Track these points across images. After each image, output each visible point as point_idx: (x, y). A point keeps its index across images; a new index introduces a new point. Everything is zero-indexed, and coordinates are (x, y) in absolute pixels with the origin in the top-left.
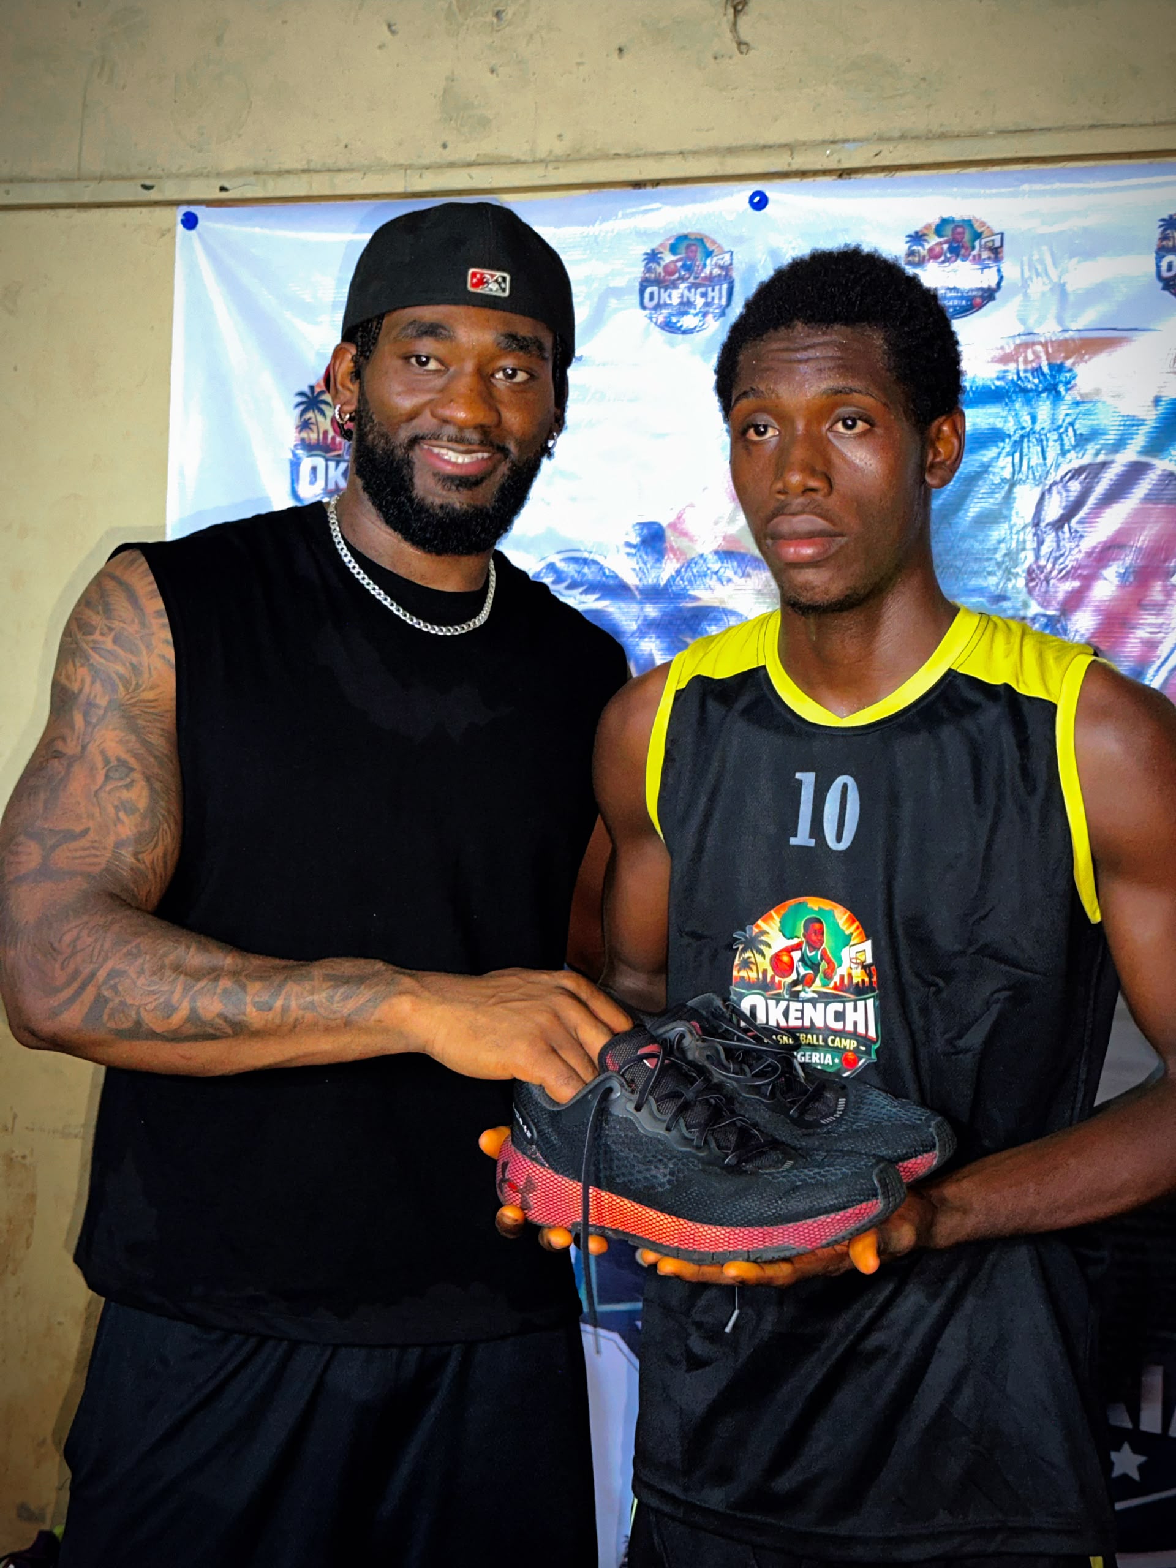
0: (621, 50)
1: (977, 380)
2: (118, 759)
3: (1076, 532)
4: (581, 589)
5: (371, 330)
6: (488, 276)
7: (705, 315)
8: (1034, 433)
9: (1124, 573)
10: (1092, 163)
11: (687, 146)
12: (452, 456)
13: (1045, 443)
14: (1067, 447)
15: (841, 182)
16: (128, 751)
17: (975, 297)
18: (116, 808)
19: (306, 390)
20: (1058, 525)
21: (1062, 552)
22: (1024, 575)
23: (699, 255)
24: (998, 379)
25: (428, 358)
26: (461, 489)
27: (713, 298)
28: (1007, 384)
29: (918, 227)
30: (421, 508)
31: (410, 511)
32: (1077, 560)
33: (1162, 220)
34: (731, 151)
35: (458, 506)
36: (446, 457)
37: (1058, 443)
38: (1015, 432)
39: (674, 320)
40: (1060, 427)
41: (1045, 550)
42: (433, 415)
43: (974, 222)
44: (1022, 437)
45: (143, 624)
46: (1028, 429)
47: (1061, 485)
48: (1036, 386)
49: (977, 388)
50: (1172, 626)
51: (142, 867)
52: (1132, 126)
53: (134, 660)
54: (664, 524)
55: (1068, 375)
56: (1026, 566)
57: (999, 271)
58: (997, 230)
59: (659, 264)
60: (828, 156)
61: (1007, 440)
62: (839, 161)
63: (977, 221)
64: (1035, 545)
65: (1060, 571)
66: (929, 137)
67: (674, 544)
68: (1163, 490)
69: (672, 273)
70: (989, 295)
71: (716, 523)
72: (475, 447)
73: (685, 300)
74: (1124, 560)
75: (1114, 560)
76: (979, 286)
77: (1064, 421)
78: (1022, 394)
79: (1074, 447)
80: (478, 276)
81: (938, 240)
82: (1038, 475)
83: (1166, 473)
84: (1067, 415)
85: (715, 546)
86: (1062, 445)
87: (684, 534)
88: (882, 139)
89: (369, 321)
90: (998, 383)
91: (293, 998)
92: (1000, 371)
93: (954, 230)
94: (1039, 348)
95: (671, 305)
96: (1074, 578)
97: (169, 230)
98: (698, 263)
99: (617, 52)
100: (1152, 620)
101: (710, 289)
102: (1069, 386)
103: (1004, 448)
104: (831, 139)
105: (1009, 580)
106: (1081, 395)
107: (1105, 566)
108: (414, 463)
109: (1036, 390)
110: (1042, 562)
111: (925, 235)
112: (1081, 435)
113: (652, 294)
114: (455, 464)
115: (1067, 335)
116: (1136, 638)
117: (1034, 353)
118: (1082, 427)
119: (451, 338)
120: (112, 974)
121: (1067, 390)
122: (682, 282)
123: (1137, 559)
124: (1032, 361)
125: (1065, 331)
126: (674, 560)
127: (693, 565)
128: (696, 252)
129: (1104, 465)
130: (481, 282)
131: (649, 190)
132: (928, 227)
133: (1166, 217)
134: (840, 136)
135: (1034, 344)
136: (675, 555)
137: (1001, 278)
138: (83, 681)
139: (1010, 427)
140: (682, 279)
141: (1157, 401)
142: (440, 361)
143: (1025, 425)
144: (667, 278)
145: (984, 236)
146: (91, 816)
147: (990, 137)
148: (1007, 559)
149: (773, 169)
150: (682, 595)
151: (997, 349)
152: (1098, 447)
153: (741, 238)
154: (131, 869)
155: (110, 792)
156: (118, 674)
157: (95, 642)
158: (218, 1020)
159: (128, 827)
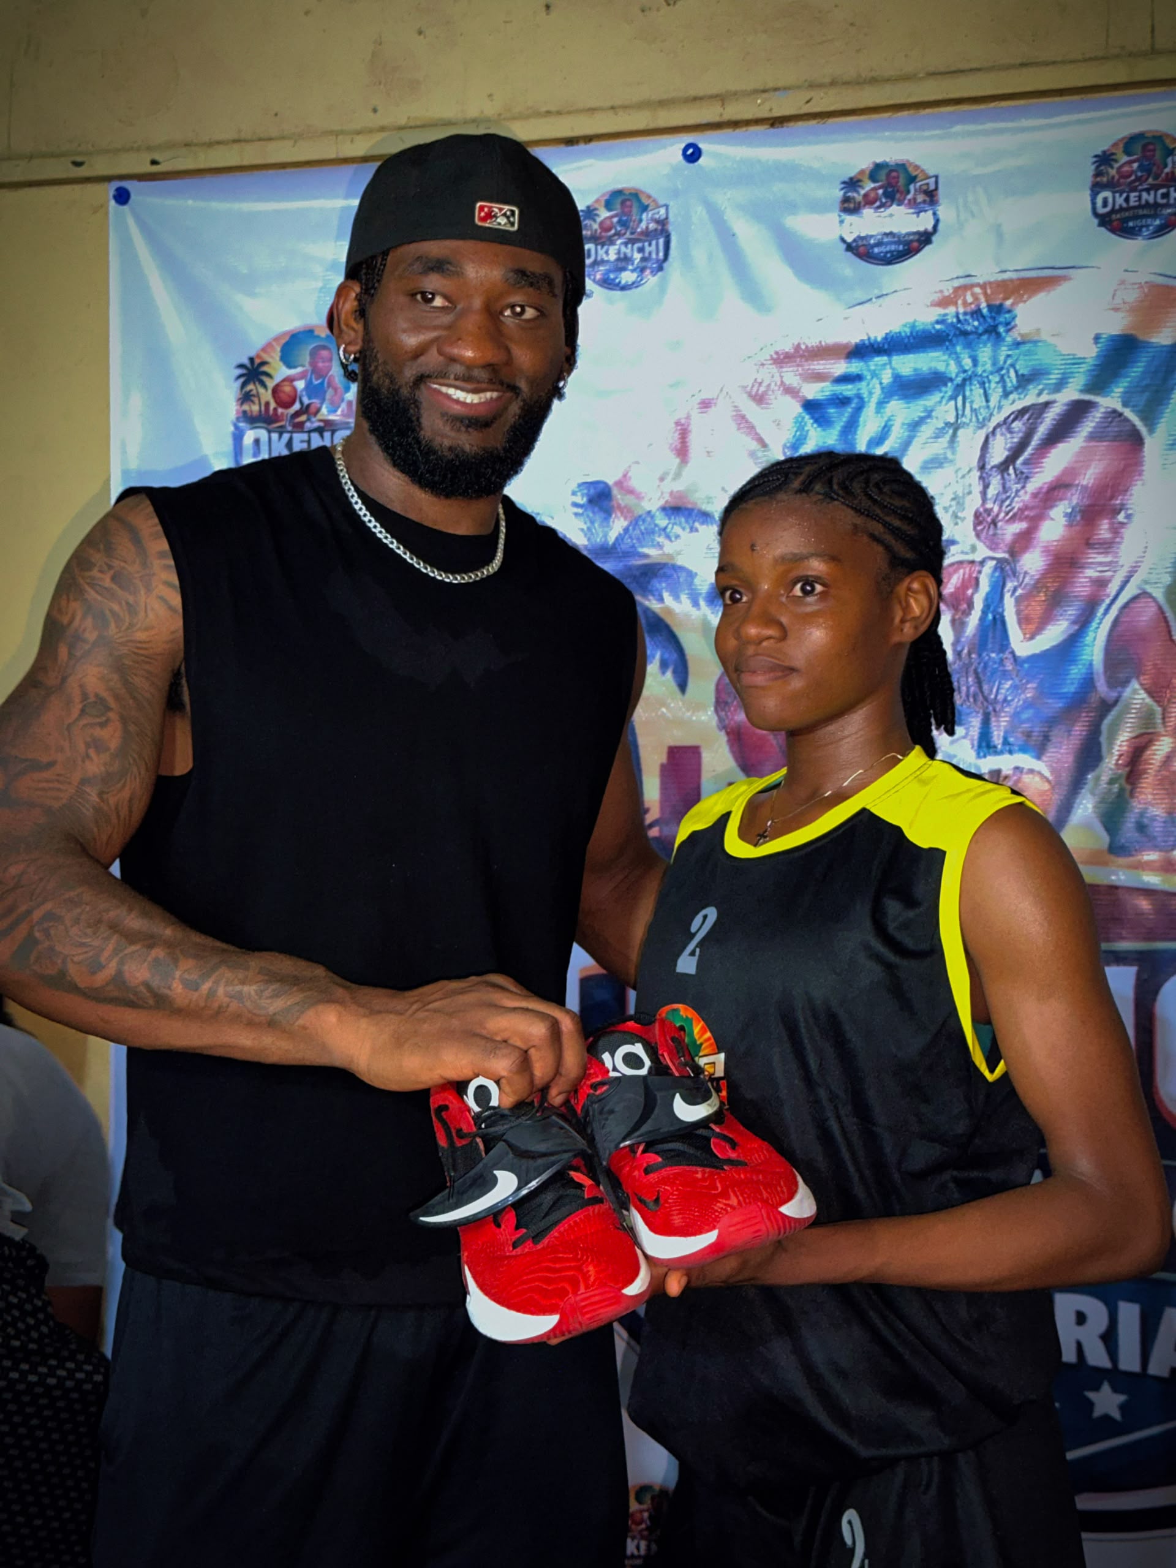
0: (548, 7)
1: (917, 324)
2: (97, 695)
3: (1022, 473)
5: (376, 266)
6: (496, 210)
7: (642, 270)
8: (976, 375)
9: (1071, 513)
10: (1022, 102)
11: (617, 102)
12: (459, 395)
13: (987, 385)
14: (1008, 389)
15: (772, 130)
16: (110, 690)
17: (912, 241)
18: (88, 745)
19: (246, 361)
20: (1003, 467)
21: (1008, 494)
22: (971, 518)
23: (635, 210)
24: (938, 322)
25: (433, 294)
26: (470, 430)
27: (650, 253)
28: (947, 327)
29: (853, 173)
30: (429, 451)
31: (418, 453)
32: (1022, 501)
33: (1096, 156)
34: (663, 103)
35: (467, 448)
36: (455, 397)
37: (1000, 385)
38: (957, 376)
39: (612, 276)
40: (1002, 369)
41: (992, 492)
42: (440, 353)
43: (907, 165)
44: (964, 380)
45: (144, 565)
46: (970, 373)
47: (1005, 426)
48: (976, 328)
49: (917, 332)
50: (1121, 563)
51: (105, 808)
52: (1063, 62)
53: (130, 599)
54: (610, 482)
55: (1007, 316)
56: (974, 508)
57: (934, 214)
58: (931, 172)
59: (595, 221)
60: (759, 105)
61: (949, 384)
62: (771, 110)
63: (911, 164)
64: (981, 488)
65: (1007, 514)
66: (859, 82)
67: (621, 502)
68: (1108, 427)
69: (609, 229)
70: (925, 239)
71: (662, 479)
72: (484, 386)
73: (622, 256)
74: (1071, 500)
75: (1061, 499)
76: (915, 230)
77: (1005, 362)
78: (962, 338)
79: (1016, 388)
80: (486, 210)
81: (872, 185)
82: (981, 418)
83: (1109, 410)
84: (1008, 356)
85: (662, 502)
86: (1004, 387)
87: (631, 492)
88: (812, 86)
89: (374, 257)
90: (938, 327)
91: (222, 984)
92: (940, 315)
93: (888, 175)
94: (977, 290)
95: (608, 261)
96: (1021, 520)
97: (102, 206)
98: (634, 218)
99: (544, 9)
100: (1101, 559)
101: (646, 244)
102: (1009, 327)
103: (946, 392)
104: (762, 88)
105: (956, 524)
106: (1022, 335)
107: (1052, 507)
108: (421, 403)
109: (976, 333)
110: (989, 505)
111: (859, 181)
112: (1023, 375)
113: (589, 251)
114: (464, 404)
115: (1005, 276)
116: (1086, 577)
117: (973, 295)
118: (1023, 368)
119: (459, 274)
120: (50, 916)
121: (1008, 331)
122: (619, 238)
123: (1083, 498)
124: (971, 304)
125: (1003, 272)
126: (622, 519)
127: (641, 523)
128: (631, 207)
129: (1047, 405)
130: (490, 216)
131: (582, 147)
132: (862, 172)
133: (1099, 152)
134: (770, 85)
135: (972, 286)
136: (622, 513)
137: (937, 221)
138: (74, 615)
139: (953, 369)
140: (618, 234)
141: (1097, 338)
142: (446, 297)
143: (967, 368)
144: (603, 234)
145: (918, 179)
146: (61, 749)
147: (921, 79)
148: (954, 503)
149: (704, 121)
150: (632, 553)
151: (936, 292)
152: (1040, 387)
153: (676, 193)
154: (94, 808)
155: (85, 725)
156: (111, 611)
157: (93, 578)
158: (142, 989)
159: (95, 766)
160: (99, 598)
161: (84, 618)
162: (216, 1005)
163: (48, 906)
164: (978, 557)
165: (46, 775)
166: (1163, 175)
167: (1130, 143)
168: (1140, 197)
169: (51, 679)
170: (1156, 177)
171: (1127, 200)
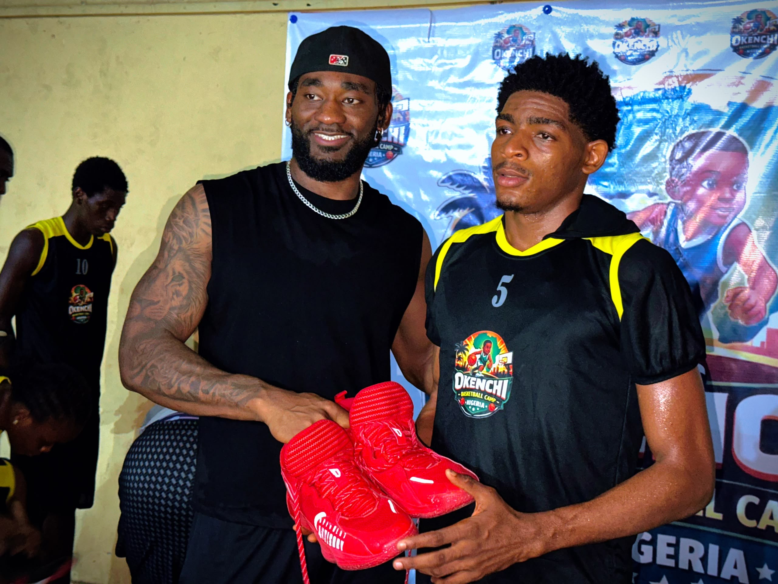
2: (179, 273)
3: (690, 164)
4: (463, 188)
6: (338, 58)
8: (671, 118)
9: (711, 184)
13: (676, 122)
16: (184, 270)
17: (645, 55)
18: (173, 294)
20: (681, 161)
21: (682, 174)
22: (665, 183)
23: (520, 35)
25: (314, 95)
26: (330, 152)
27: (526, 55)
28: (659, 95)
29: (621, 22)
30: (312, 161)
31: (307, 162)
32: (689, 177)
33: (734, 19)
35: (328, 160)
36: (324, 138)
38: (662, 117)
39: (508, 64)
40: (684, 116)
41: (675, 172)
42: (316, 120)
43: (646, 20)
44: (666, 120)
45: (196, 215)
46: (668, 117)
47: (683, 142)
48: (673, 96)
49: (645, 98)
51: (180, 319)
53: (190, 230)
55: (688, 91)
56: (666, 179)
57: (657, 42)
58: (657, 23)
59: (501, 39)
61: (658, 122)
63: (648, 19)
64: (670, 170)
65: (682, 182)
68: (730, 144)
69: (507, 43)
70: (652, 54)
73: (513, 55)
74: (711, 178)
75: (707, 178)
76: (648, 49)
77: (685, 113)
78: (666, 100)
79: (690, 125)
80: (334, 58)
81: (629, 28)
82: (672, 138)
84: (687, 110)
86: (684, 124)
90: (655, 95)
91: (217, 391)
92: (656, 89)
93: (637, 23)
94: (675, 79)
95: (506, 58)
96: (688, 186)
97: (284, 23)
98: (519, 38)
100: (724, 206)
101: (524, 51)
102: (688, 96)
103: (657, 125)
105: (658, 186)
106: (694, 101)
107: (703, 181)
108: (310, 141)
109: (673, 98)
110: (673, 178)
111: (624, 25)
113: (498, 53)
114: (328, 141)
115: (689, 73)
116: (716, 214)
117: (673, 80)
118: (693, 116)
119: (322, 85)
120: (153, 366)
121: (688, 98)
123: (717, 177)
124: (671, 85)
125: (687, 70)
128: (519, 33)
129: (703, 133)
130: (336, 60)
131: (498, 4)
132: (625, 21)
133: (735, 17)
135: (672, 76)
137: (658, 46)
138: (169, 238)
139: (661, 114)
140: (512, 46)
141: (729, 103)
142: (319, 96)
143: (668, 113)
144: (505, 45)
145: (650, 26)
146: (162, 296)
148: (657, 176)
151: (656, 78)
152: (701, 125)
153: (539, 28)
154: (175, 320)
155: (172, 286)
156: (183, 236)
157: (176, 222)
158: (188, 394)
159: (176, 302)
160: (178, 230)
161: (173, 239)
162: (216, 400)
163: (153, 362)
164: (667, 201)
165: (156, 306)
166: (765, 30)
167: (750, 14)
168: (753, 39)
169: (161, 266)
170: (762, 30)
171: (747, 40)
